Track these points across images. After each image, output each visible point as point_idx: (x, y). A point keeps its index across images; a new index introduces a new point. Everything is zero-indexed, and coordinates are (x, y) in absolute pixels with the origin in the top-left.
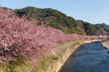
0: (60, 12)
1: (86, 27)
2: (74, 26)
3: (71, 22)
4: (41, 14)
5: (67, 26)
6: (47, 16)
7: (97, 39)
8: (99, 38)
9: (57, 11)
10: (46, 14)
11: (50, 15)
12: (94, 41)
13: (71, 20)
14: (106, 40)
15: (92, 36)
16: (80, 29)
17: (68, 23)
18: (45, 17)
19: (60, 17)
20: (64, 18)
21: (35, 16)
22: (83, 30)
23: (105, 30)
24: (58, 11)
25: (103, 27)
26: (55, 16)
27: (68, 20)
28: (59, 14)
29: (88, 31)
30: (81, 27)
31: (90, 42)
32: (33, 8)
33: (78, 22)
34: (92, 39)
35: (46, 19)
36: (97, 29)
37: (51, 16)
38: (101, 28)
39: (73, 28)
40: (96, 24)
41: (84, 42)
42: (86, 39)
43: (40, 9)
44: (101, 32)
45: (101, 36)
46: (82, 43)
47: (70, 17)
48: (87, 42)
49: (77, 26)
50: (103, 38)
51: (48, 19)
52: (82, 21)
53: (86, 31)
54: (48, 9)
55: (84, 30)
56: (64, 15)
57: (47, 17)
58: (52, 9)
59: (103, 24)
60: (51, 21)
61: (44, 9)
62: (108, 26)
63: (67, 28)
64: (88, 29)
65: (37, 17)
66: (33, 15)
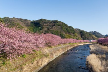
0: (63, 23)
1: (82, 34)
2: (73, 33)
3: (71, 30)
4: (50, 24)
5: (68, 33)
6: (54, 25)
7: (89, 43)
8: (91, 42)
9: (61, 22)
10: (54, 24)
12: (86, 44)
13: (71, 28)
14: (95, 43)
15: (85, 40)
16: (77, 35)
17: (69, 31)
18: (53, 26)
19: (63, 26)
20: (66, 27)
23: (96, 36)
25: (94, 34)
26: (59, 26)
27: (69, 29)
28: (62, 24)
29: (83, 36)
31: (83, 45)
32: (44, 20)
33: (76, 30)
34: (85, 42)
35: (53, 28)
36: (90, 35)
37: (57, 26)
38: (93, 35)
39: (73, 34)
40: (90, 32)
41: (78, 45)
42: (80, 42)
43: (49, 21)
44: (93, 37)
45: (92, 40)
46: (76, 46)
47: (70, 26)
48: (80, 44)
49: (76, 33)
50: (94, 42)
51: (54, 28)
52: (79, 30)
53: (81, 36)
54: (55, 20)
55: (80, 36)
56: (66, 25)
57: (54, 27)
58: (57, 21)
60: (56, 29)
61: (52, 21)
62: (98, 33)
63: (68, 34)
64: (83, 35)
65: (47, 26)
66: (44, 24)
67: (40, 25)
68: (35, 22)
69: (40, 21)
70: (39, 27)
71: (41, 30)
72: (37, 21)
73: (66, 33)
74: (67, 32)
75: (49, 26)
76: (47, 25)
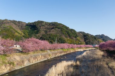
1: (85, 38)
2: (75, 37)
9: (61, 24)
10: (52, 26)
11: (55, 28)
15: (88, 45)
17: (70, 35)
18: (52, 29)
19: (64, 29)
20: (67, 31)
21: (43, 28)
22: (82, 40)
24: (63, 25)
25: (102, 38)
26: (59, 28)
27: (70, 32)
30: (81, 38)
33: (79, 34)
35: (52, 31)
36: (95, 39)
38: (100, 39)
39: (74, 38)
44: (98, 42)
47: (72, 29)
51: (53, 31)
53: (85, 41)
56: (67, 28)
57: (53, 29)
58: (57, 23)
59: (102, 35)
62: (106, 37)
63: (69, 38)
64: (87, 40)
65: (45, 30)
66: (41, 27)
67: (37, 27)
68: (31, 25)
69: (37, 23)
70: (36, 31)
71: (37, 33)
72: (33, 23)
73: (66, 37)
74: (68, 36)
75: (47, 28)
76: (44, 27)
